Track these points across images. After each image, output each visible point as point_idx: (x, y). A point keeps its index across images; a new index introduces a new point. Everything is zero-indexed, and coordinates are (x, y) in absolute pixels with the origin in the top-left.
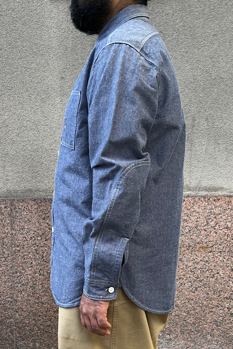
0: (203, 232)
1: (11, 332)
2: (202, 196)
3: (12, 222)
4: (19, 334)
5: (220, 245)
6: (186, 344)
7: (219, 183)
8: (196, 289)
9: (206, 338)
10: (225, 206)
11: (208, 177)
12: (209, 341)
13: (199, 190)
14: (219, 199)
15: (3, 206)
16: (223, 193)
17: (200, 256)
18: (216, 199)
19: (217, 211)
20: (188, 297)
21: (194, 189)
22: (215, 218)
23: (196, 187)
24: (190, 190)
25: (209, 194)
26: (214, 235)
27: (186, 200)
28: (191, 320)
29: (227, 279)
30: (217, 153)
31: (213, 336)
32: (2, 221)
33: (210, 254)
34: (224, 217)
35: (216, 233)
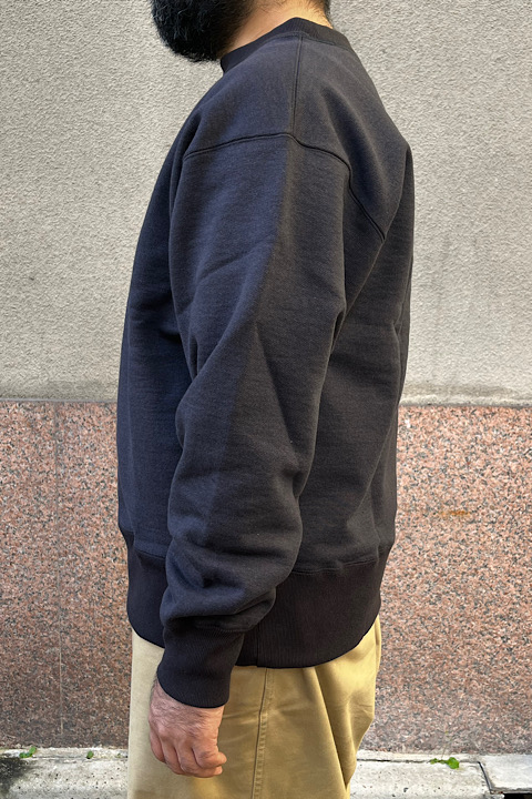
0: (457, 481)
1: (55, 673)
2: (463, 407)
3: (59, 451)
4: (71, 676)
5: (493, 508)
6: (413, 708)
7: (494, 377)
8: (439, 597)
9: (456, 697)
10: (505, 426)
11: (473, 365)
12: (461, 703)
13: (452, 393)
14: (494, 414)
15: (39, 416)
16: (503, 400)
17: (449, 529)
18: (487, 412)
19: (489, 437)
20: (421, 613)
21: (442, 390)
22: (485, 451)
23: (447, 387)
24: (433, 391)
25: (472, 400)
26: (481, 487)
27: (424, 412)
28: (426, 659)
29: (503, 578)
30: (493, 315)
31: (469, 692)
32: (36, 447)
33: (470, 526)
34: (501, 451)
35: (486, 484)
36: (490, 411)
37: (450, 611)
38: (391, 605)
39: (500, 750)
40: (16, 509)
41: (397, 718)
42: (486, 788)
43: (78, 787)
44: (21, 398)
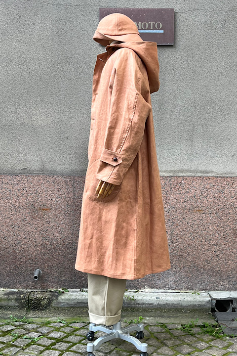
0: (199, 200)
2: (199, 177)
3: (74, 191)
5: (210, 209)
7: (210, 168)
8: (194, 238)
9: (200, 271)
10: (213, 183)
11: (203, 164)
12: (202, 274)
14: (210, 179)
15: (69, 180)
17: (197, 216)
18: (208, 178)
19: (208, 186)
20: (188, 243)
21: (193, 172)
22: (207, 191)
23: (195, 171)
24: (191, 172)
25: (204, 175)
27: (188, 178)
29: (214, 231)
30: (208, 148)
31: (205, 270)
32: (67, 190)
33: (204, 215)
34: (213, 191)
35: (208, 201)
38: (178, 241)
39: (215, 290)
40: (60, 209)
41: (181, 278)
42: (210, 299)
43: (80, 298)
44: (63, 175)
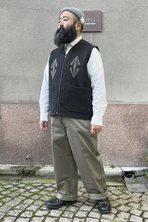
0: (115, 117)
1: (46, 151)
4: (49, 152)
5: (122, 122)
6: (109, 158)
7: (121, 100)
8: (113, 138)
10: (124, 108)
11: (118, 97)
12: (117, 157)
13: (114, 102)
16: (123, 103)
17: (114, 126)
19: (120, 110)
22: (120, 112)
25: (118, 103)
26: (120, 118)
28: (111, 149)
29: (124, 134)
30: (121, 89)
31: (119, 155)
33: (118, 125)
34: (123, 112)
36: (121, 105)
37: (115, 140)
38: (104, 139)
39: (125, 166)
42: (121, 171)
43: (50, 170)
